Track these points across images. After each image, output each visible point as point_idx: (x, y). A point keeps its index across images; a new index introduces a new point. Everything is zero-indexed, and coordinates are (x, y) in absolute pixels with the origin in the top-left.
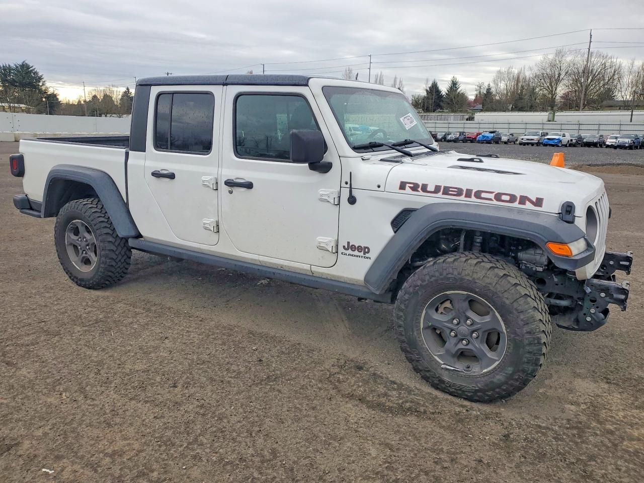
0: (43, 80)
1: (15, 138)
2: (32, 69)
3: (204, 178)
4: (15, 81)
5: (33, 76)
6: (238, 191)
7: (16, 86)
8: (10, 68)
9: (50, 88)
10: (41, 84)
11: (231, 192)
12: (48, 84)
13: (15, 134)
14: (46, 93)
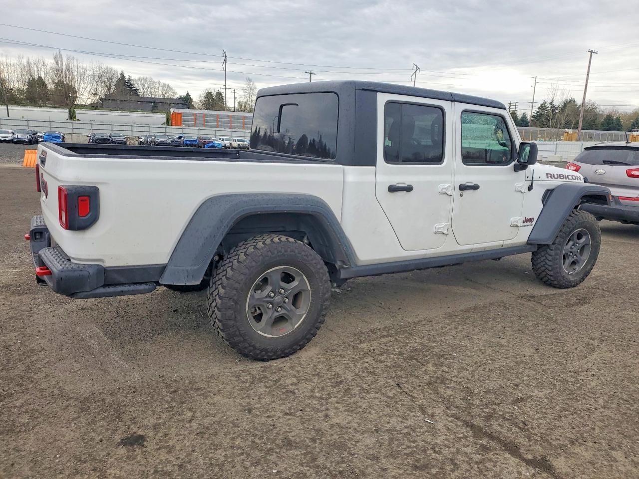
3: (441, 186)
6: (467, 193)
11: (462, 195)
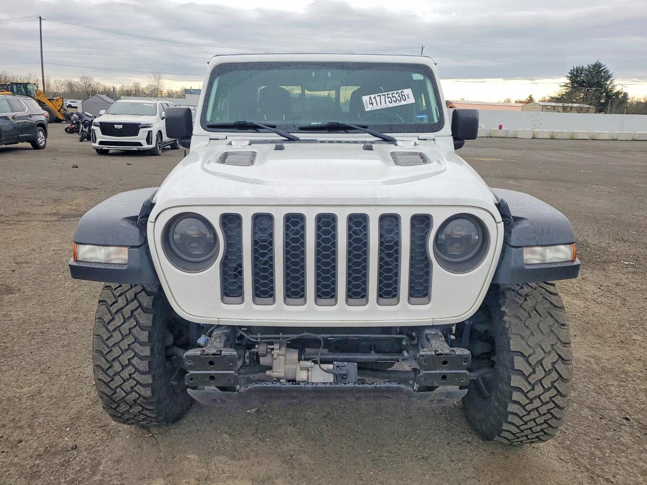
0: (612, 79)
1: (533, 135)
2: (603, 68)
4: (584, 82)
5: (603, 74)
7: (584, 86)
8: (582, 70)
9: (616, 86)
10: (608, 83)
12: (616, 82)
13: (534, 132)
14: (612, 91)
